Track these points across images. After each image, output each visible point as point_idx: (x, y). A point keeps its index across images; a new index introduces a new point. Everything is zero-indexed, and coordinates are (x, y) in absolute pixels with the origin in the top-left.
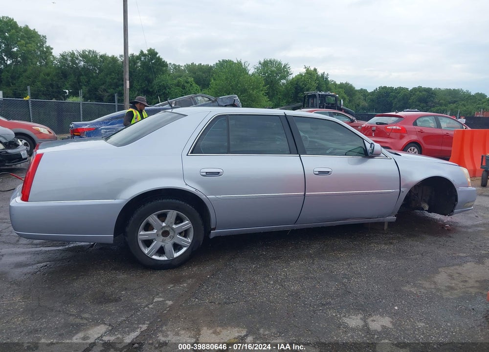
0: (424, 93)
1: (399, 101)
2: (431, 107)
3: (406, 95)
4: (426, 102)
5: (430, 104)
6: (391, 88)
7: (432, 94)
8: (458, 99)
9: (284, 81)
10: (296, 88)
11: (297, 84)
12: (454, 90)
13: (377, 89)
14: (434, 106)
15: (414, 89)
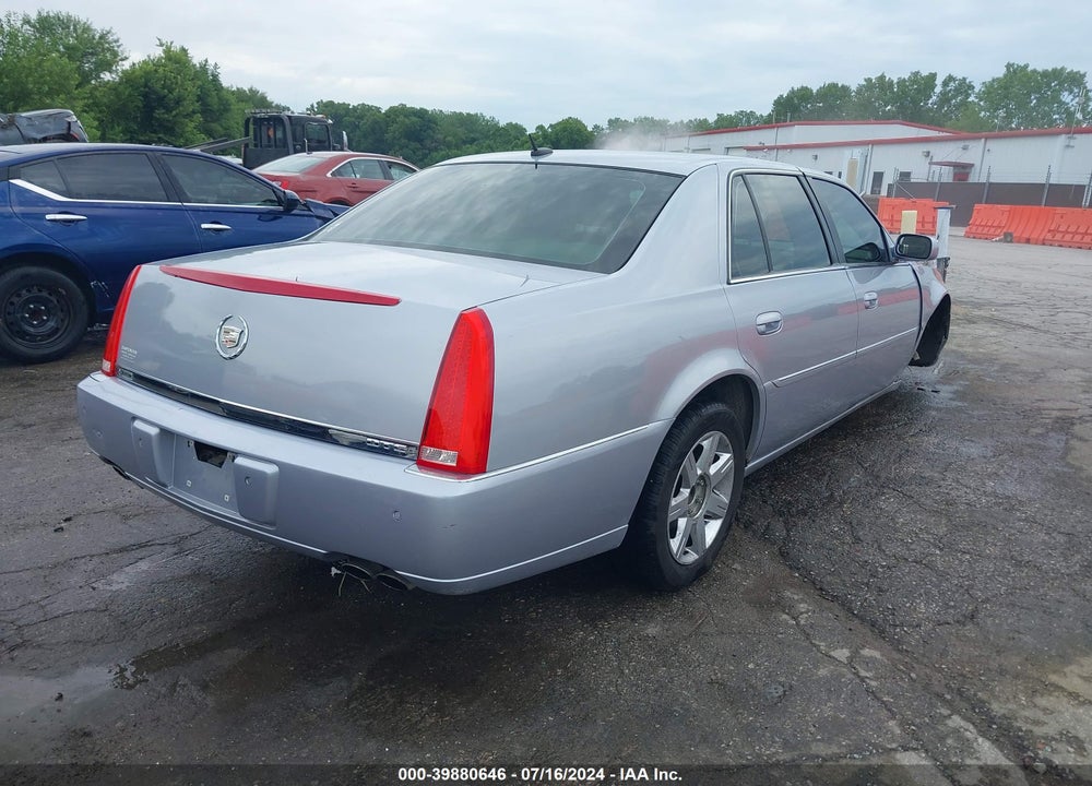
0: (414, 119)
1: (365, 136)
2: (430, 150)
3: (376, 122)
4: (420, 141)
5: (428, 143)
6: (345, 106)
7: (429, 121)
8: (478, 135)
9: (106, 76)
10: (146, 96)
11: (146, 86)
12: (468, 114)
13: (312, 106)
14: (436, 149)
15: (392, 110)
